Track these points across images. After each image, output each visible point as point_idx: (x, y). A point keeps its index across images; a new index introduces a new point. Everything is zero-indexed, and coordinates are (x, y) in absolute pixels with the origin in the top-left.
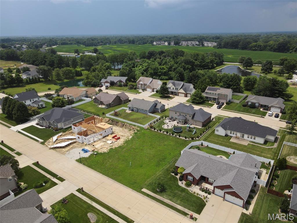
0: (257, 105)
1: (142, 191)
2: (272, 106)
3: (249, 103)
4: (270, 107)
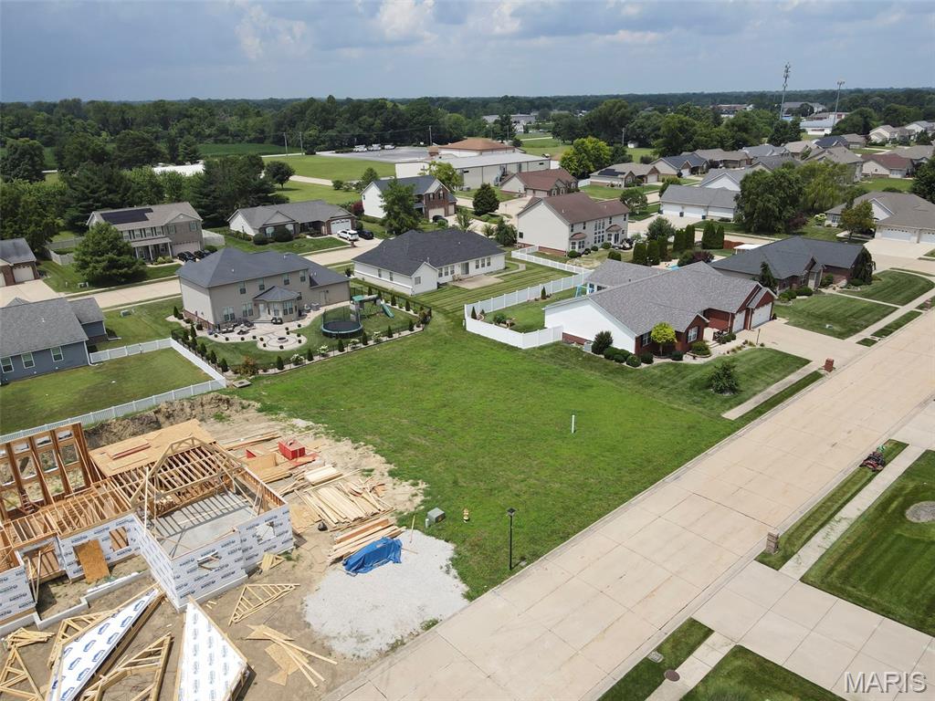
0: (290, 227)
1: (737, 420)
2: (333, 219)
3: (270, 231)
4: (328, 224)
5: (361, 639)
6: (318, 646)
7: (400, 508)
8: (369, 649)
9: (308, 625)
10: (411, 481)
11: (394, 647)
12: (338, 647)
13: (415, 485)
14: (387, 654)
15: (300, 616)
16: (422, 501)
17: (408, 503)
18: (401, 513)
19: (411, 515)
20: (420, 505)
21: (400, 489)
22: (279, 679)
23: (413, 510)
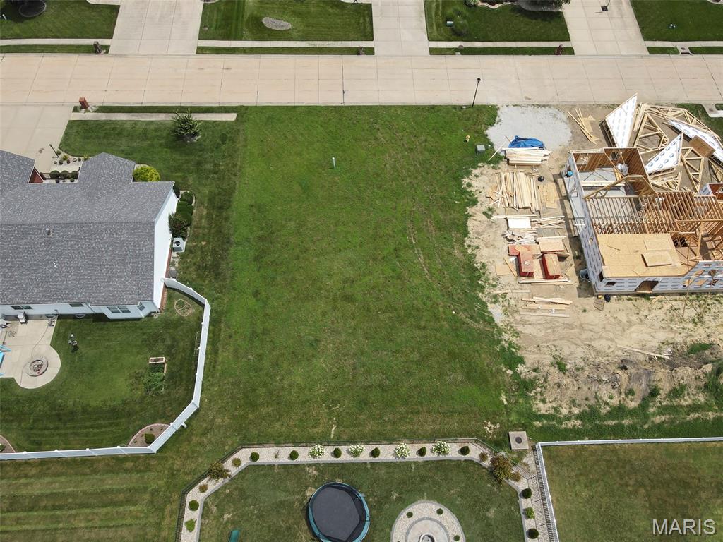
1: (235, 112)
5: (554, 116)
6: (573, 121)
7: (491, 171)
8: (553, 110)
9: (572, 132)
10: (469, 190)
11: (544, 106)
12: (564, 118)
13: (469, 185)
14: (548, 105)
15: (573, 138)
16: (476, 169)
17: (485, 172)
18: (493, 167)
19: (489, 163)
20: (480, 167)
21: (481, 185)
22: (591, 118)
23: (486, 166)
